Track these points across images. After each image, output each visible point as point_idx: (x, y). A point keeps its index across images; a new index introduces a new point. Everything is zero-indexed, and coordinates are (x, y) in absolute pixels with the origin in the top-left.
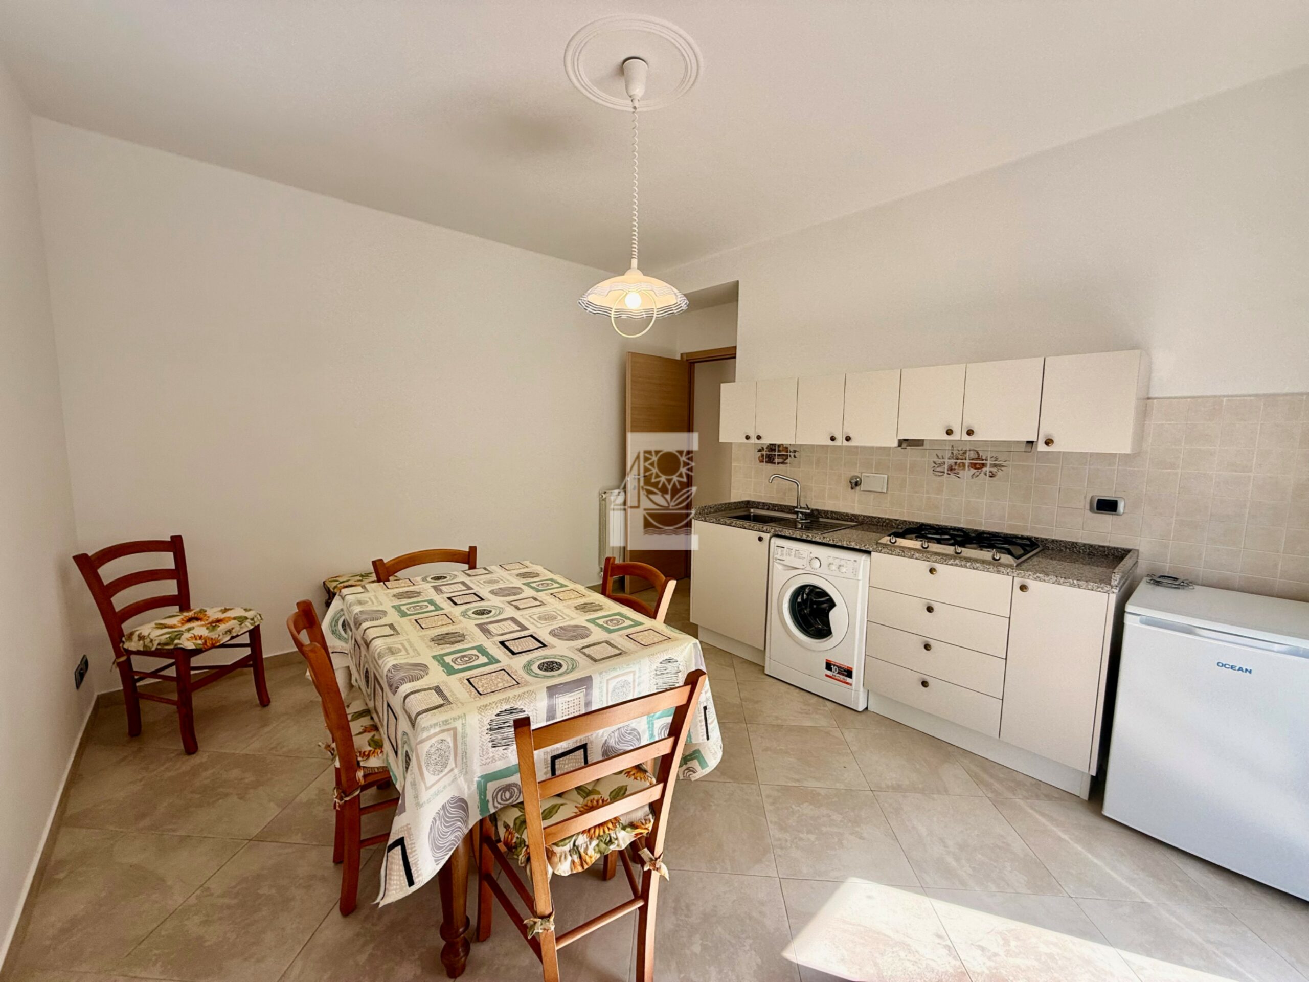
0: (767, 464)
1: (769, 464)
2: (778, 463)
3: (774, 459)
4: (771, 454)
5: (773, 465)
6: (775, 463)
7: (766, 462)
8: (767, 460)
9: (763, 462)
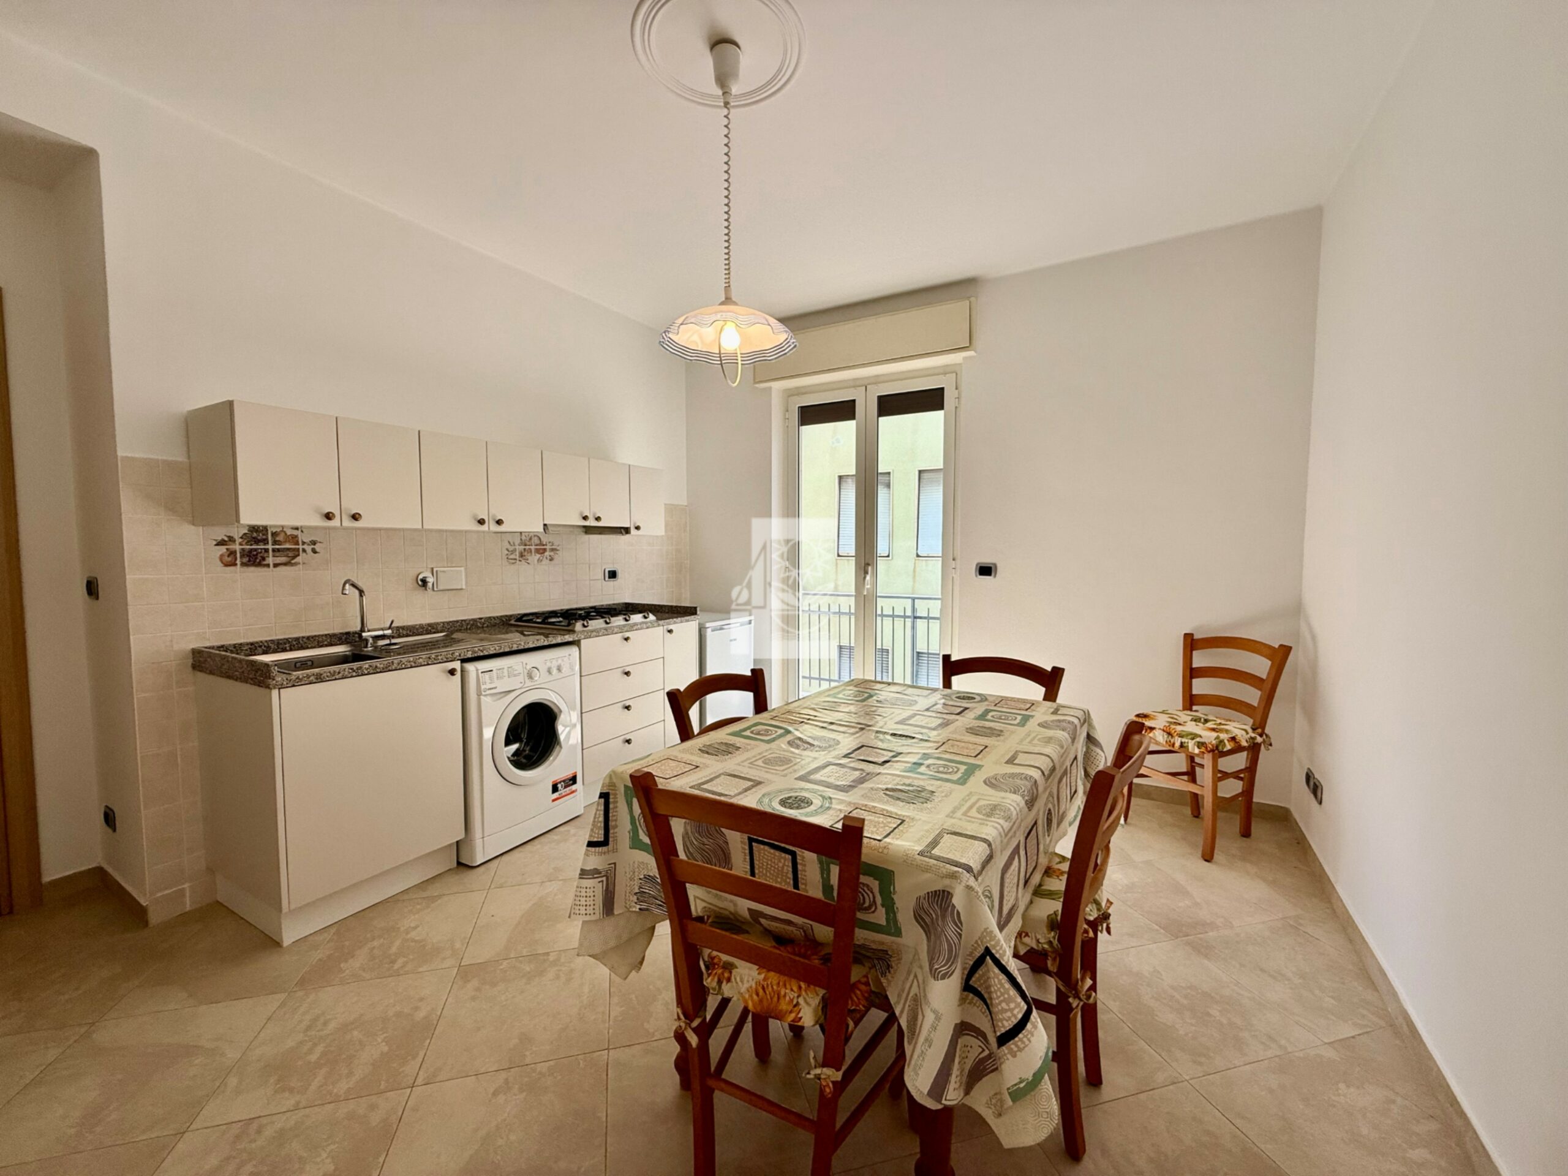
0: (245, 569)
1: (252, 569)
2: (276, 565)
3: (264, 559)
4: (256, 550)
5: (266, 569)
6: (268, 566)
7: (243, 564)
8: (245, 560)
9: (235, 565)
